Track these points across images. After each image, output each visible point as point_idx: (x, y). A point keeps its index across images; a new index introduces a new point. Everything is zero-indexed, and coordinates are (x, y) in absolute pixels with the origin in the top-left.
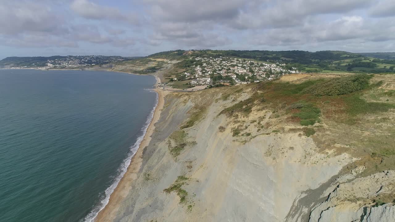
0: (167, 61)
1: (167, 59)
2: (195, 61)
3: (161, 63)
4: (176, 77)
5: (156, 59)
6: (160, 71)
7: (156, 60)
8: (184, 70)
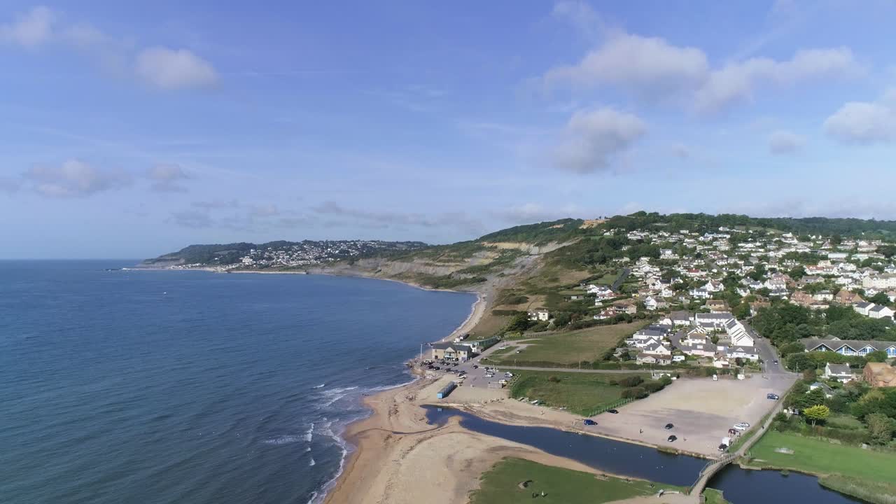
0: (529, 249)
1: (528, 243)
2: (628, 242)
3: (509, 254)
4: (549, 307)
5: (497, 244)
6: (497, 280)
7: (496, 247)
8: (586, 274)
